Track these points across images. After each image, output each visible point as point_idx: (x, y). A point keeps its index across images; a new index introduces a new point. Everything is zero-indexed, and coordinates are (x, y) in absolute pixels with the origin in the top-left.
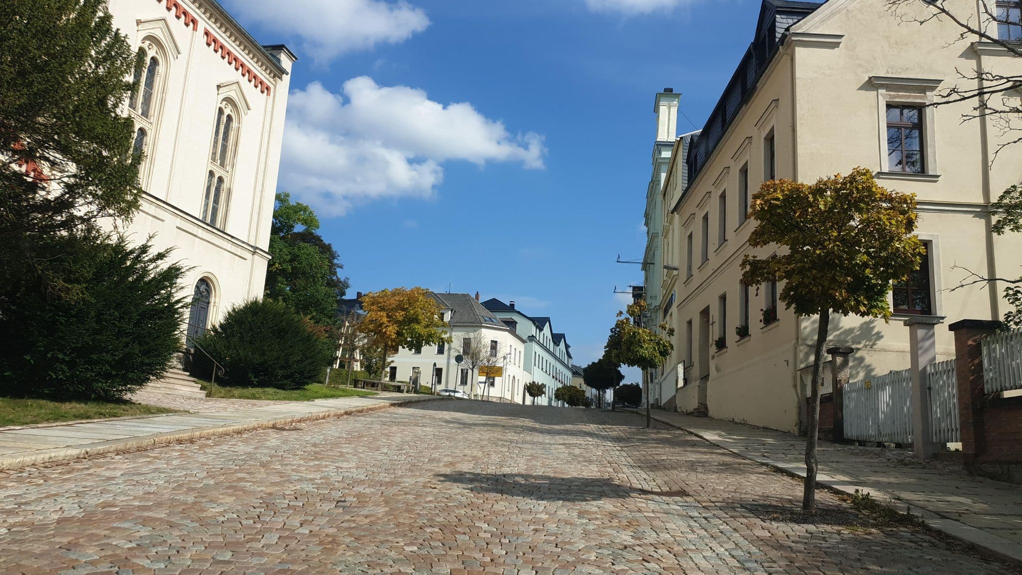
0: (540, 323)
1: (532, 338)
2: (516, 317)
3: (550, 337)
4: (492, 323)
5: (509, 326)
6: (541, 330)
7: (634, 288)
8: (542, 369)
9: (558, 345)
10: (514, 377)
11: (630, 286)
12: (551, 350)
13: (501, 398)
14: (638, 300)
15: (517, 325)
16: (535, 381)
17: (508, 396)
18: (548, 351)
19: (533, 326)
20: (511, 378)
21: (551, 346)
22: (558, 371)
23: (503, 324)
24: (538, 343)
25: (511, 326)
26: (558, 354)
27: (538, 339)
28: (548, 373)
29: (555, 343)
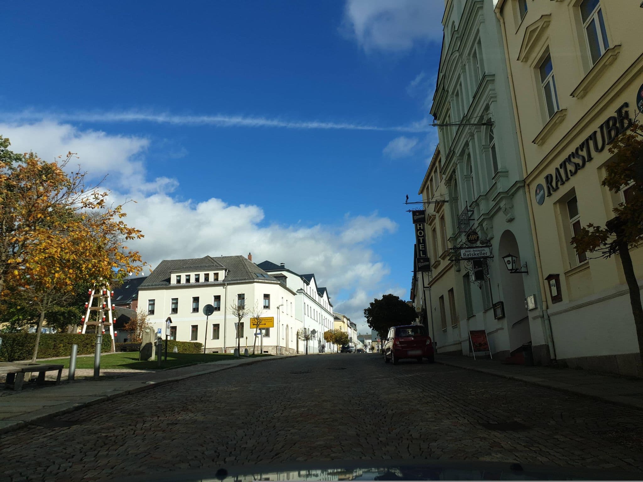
0: (307, 278)
1: (301, 291)
2: (285, 273)
3: (315, 290)
4: (263, 278)
5: (279, 280)
6: (308, 284)
7: (415, 213)
8: (311, 318)
9: (322, 297)
10: (287, 326)
11: (410, 211)
12: (317, 300)
13: (277, 346)
14: (420, 225)
15: (287, 279)
16: (306, 327)
17: (283, 344)
18: (314, 301)
19: (301, 280)
20: (285, 326)
21: (317, 297)
22: (323, 318)
23: (275, 279)
24: (306, 294)
25: (282, 281)
26: (322, 304)
27: (306, 292)
28: (316, 320)
29: (319, 295)
